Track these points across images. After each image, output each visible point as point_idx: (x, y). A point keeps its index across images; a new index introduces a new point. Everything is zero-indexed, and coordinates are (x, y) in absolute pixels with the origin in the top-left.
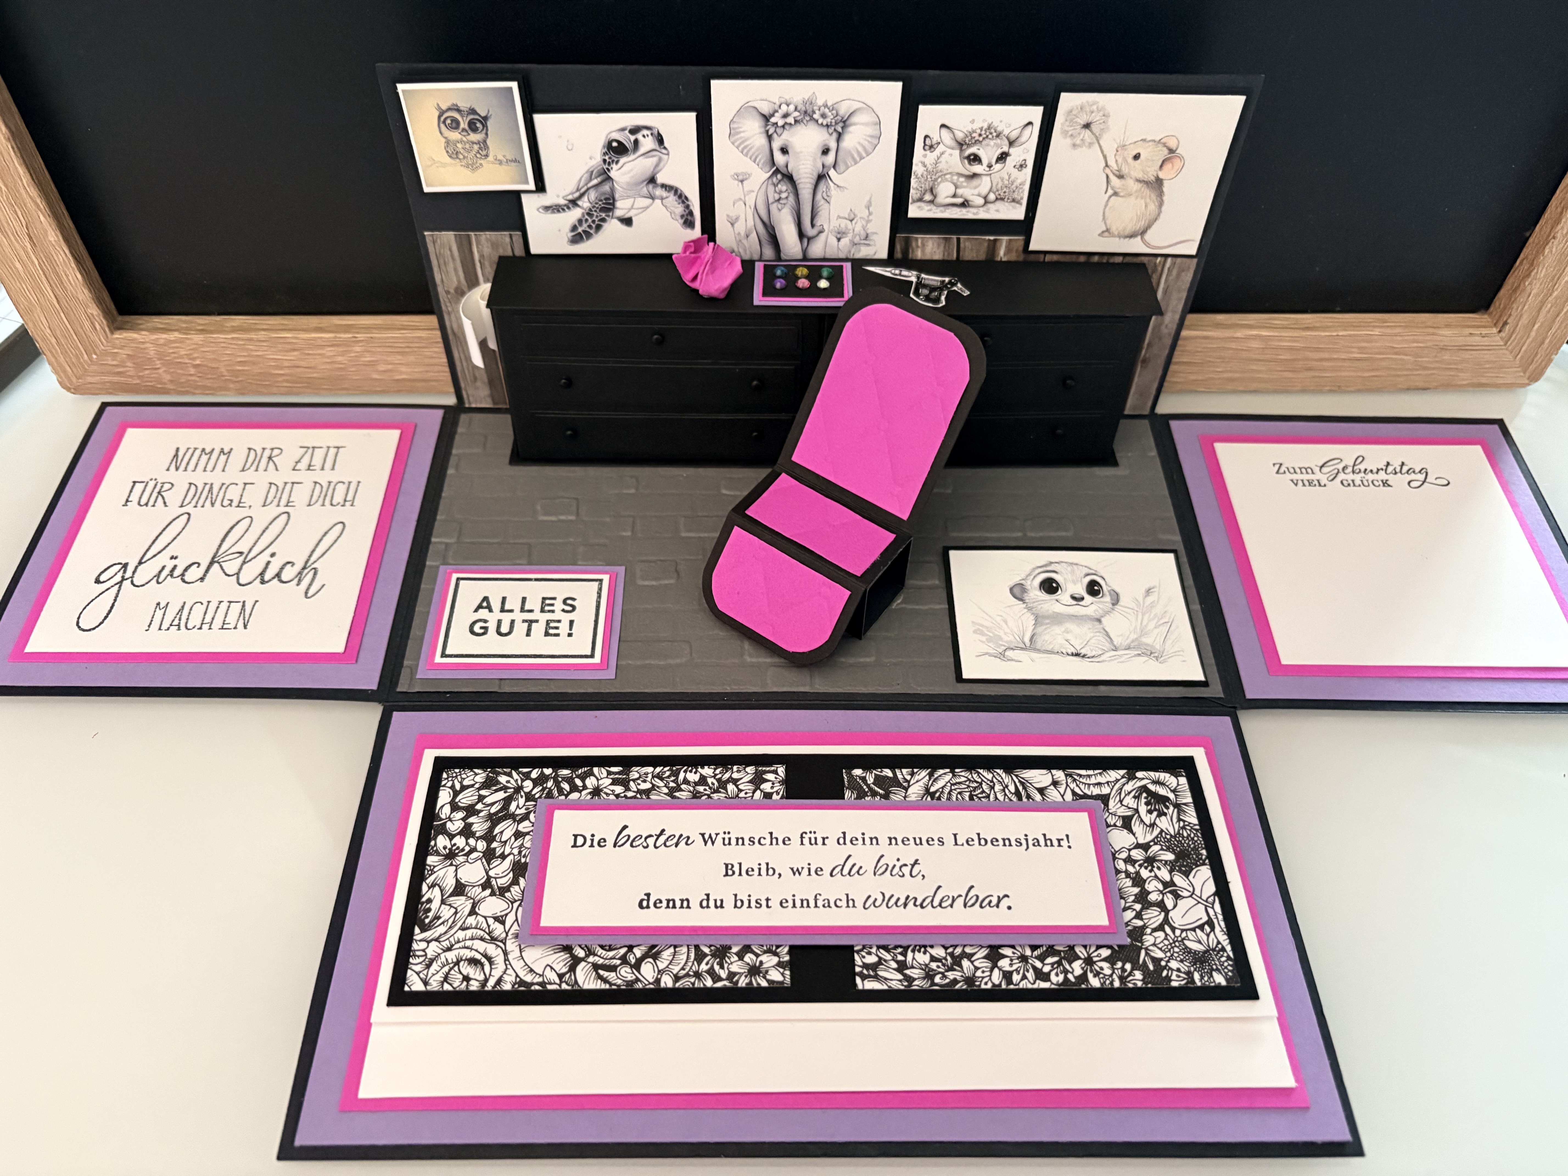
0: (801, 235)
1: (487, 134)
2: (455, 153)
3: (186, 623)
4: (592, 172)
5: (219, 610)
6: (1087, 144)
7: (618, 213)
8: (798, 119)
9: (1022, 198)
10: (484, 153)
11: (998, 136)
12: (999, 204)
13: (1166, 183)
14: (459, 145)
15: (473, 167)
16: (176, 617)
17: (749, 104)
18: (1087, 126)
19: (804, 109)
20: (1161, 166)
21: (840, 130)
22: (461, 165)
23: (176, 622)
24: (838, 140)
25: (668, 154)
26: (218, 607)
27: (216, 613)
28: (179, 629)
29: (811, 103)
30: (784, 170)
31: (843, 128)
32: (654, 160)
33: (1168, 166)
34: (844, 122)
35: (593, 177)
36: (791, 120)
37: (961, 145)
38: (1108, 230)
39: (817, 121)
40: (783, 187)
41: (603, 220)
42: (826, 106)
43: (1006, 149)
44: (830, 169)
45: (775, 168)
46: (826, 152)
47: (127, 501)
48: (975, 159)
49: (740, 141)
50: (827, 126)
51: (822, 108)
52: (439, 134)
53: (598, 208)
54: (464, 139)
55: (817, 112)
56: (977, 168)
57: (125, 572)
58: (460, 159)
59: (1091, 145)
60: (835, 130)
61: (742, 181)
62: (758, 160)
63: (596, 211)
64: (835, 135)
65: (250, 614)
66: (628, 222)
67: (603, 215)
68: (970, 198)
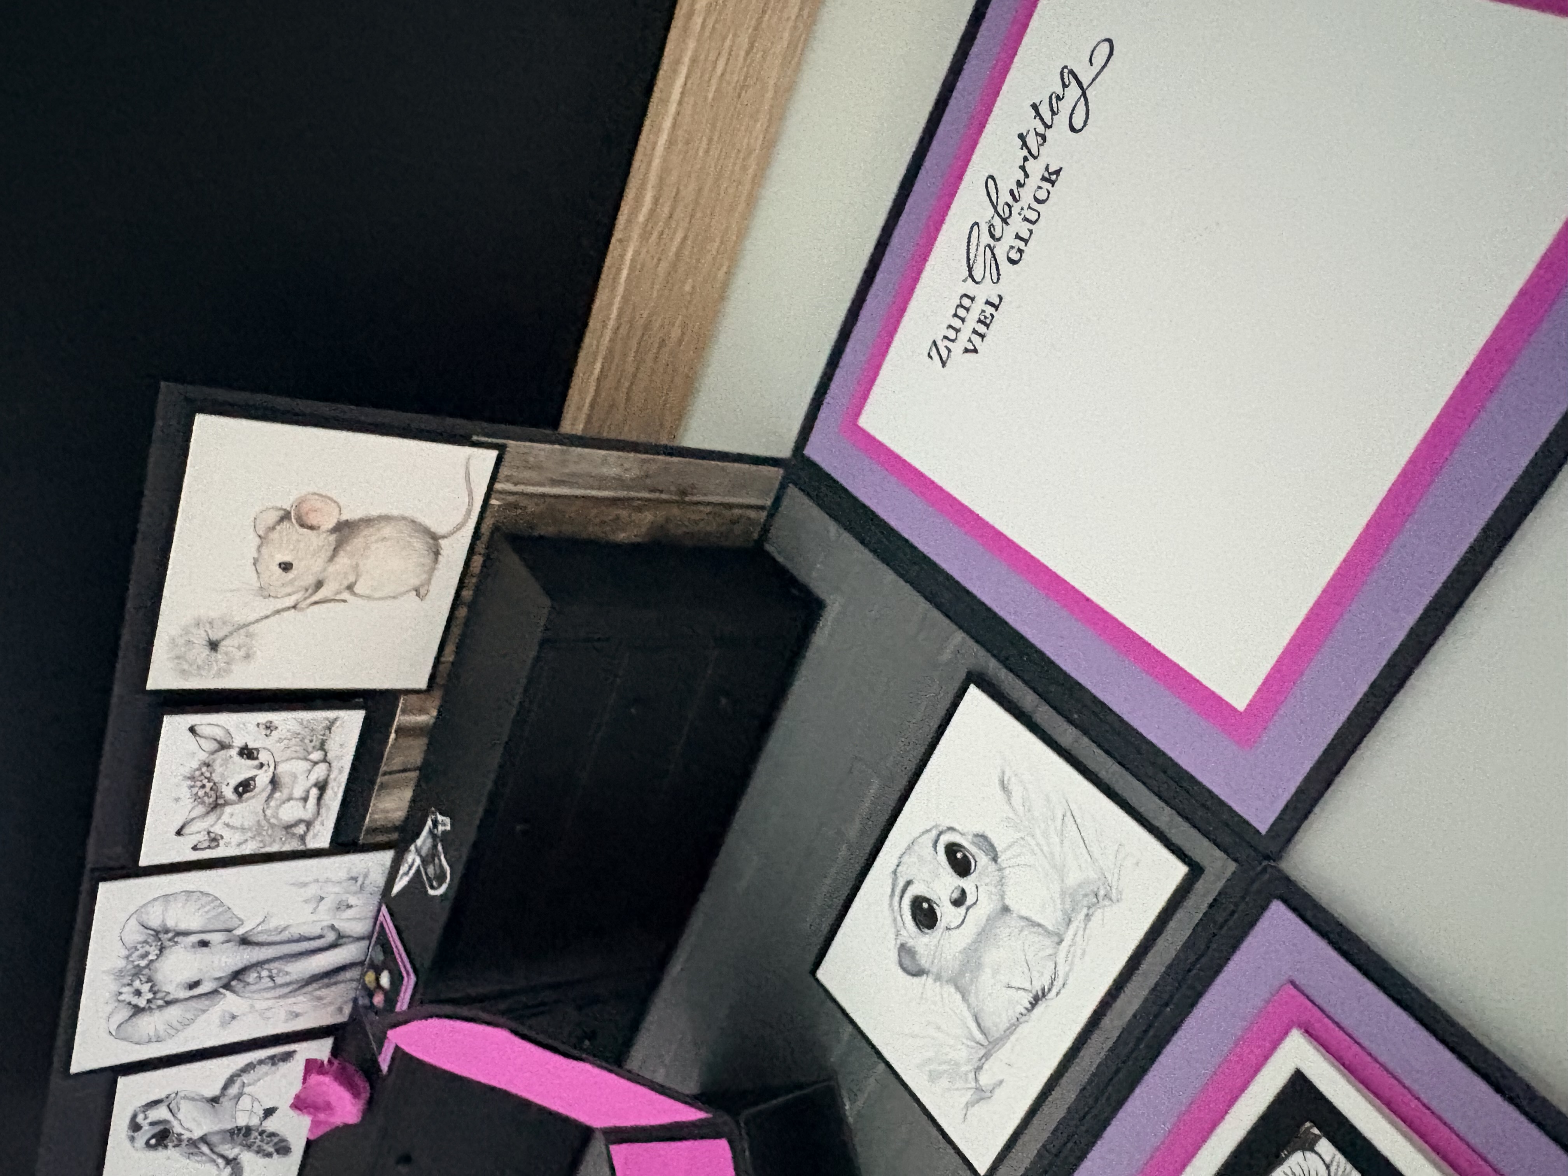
0: (333, 946)
4: (191, 1153)
6: (248, 640)
7: (255, 1122)
8: (144, 980)
9: (327, 719)
11: (208, 765)
12: (331, 746)
13: (346, 516)
17: (113, 1032)
18: (214, 646)
19: (129, 977)
20: (312, 528)
21: (170, 935)
24: (186, 934)
25: (178, 1092)
29: (121, 972)
30: (225, 980)
31: (167, 932)
32: (184, 1104)
33: (312, 520)
34: (157, 932)
35: (197, 1151)
36: (145, 987)
37: (217, 805)
38: (417, 591)
39: (152, 961)
40: (252, 976)
42: (127, 957)
43: (234, 752)
44: (234, 935)
45: (221, 990)
48: (245, 787)
49: (170, 1030)
50: (162, 949)
51: (131, 959)
53: (243, 1140)
55: (136, 963)
56: (263, 779)
59: (248, 635)
60: (169, 940)
61: (234, 1018)
62: (205, 1008)
63: (248, 1141)
64: (178, 939)
66: (269, 1112)
67: (255, 1134)
68: (313, 778)
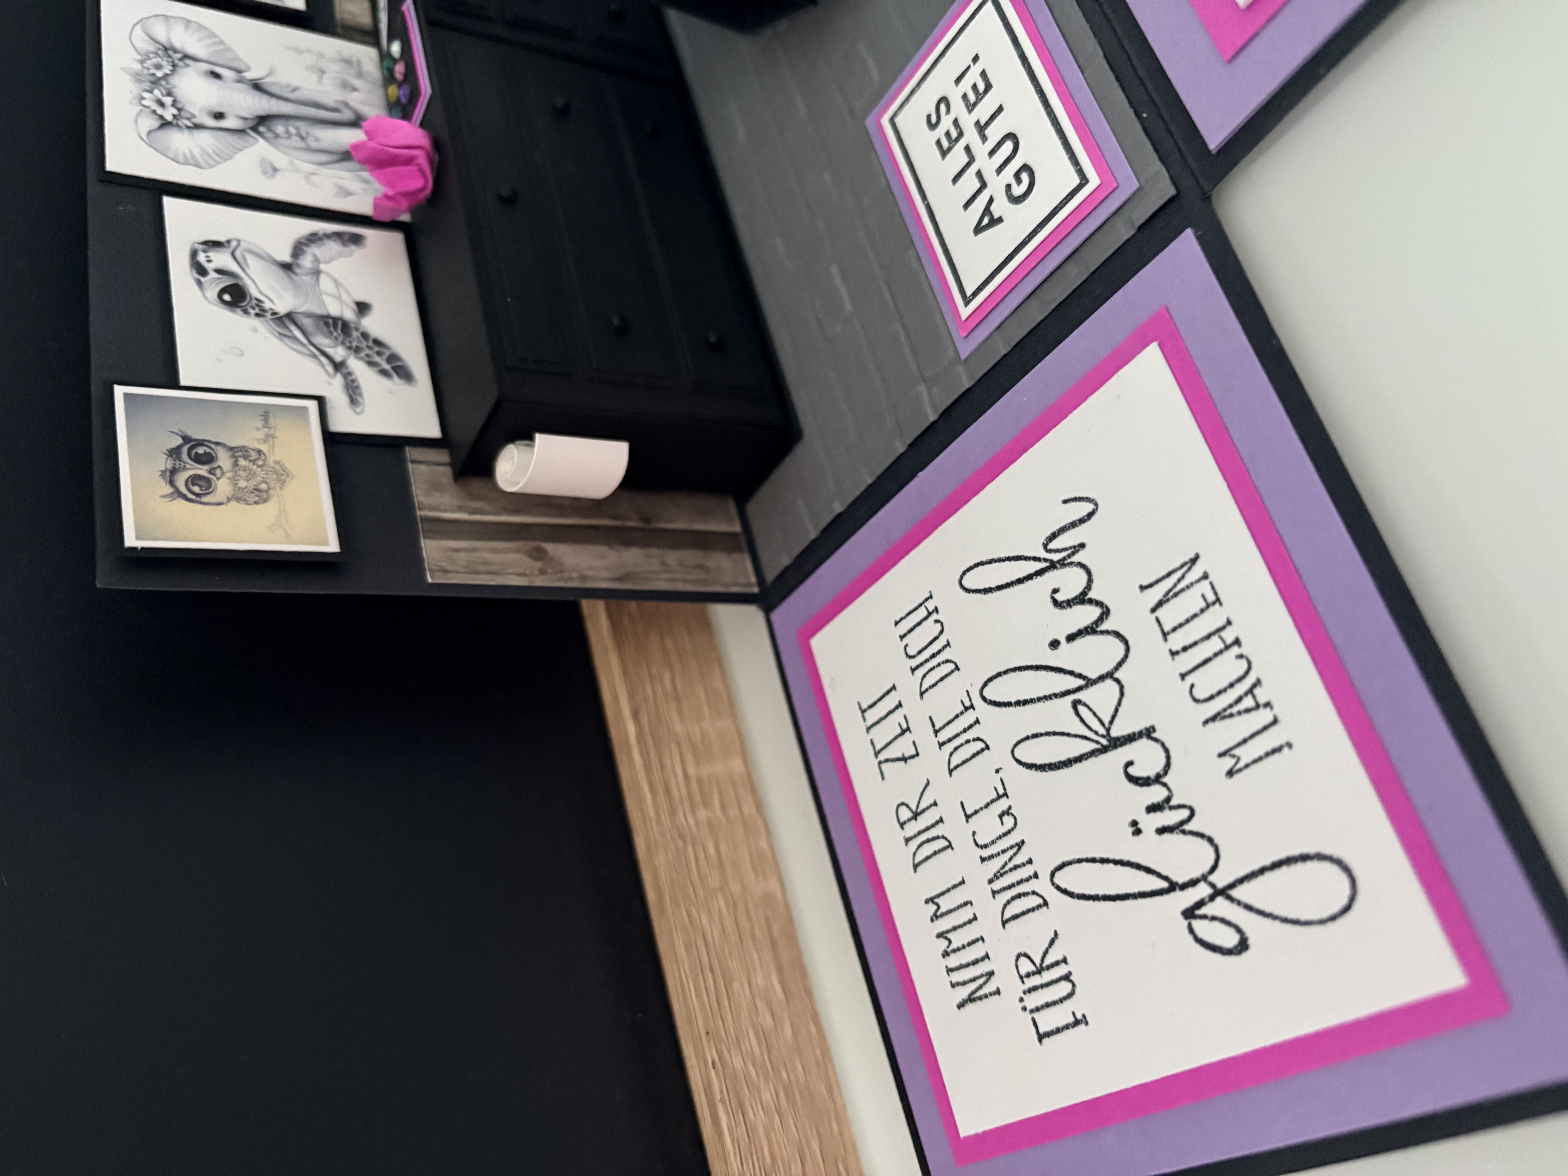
0: (352, 124)
1: (217, 444)
2: (257, 493)
3: (1240, 680)
4: (279, 333)
5: (1187, 643)
7: (349, 315)
8: (164, 92)
10: (254, 455)
14: (242, 484)
15: (282, 475)
16: (1239, 713)
17: (144, 137)
19: (149, 84)
21: (179, 56)
22: (281, 489)
23: (1248, 702)
25: (239, 241)
26: (1185, 649)
27: (1195, 643)
28: (1258, 683)
29: (139, 75)
30: (251, 123)
32: (250, 259)
34: (166, 49)
35: (289, 334)
36: (168, 100)
39: (167, 75)
40: (280, 129)
41: (365, 336)
42: (142, 62)
44: (244, 76)
45: (249, 131)
46: (217, 76)
47: (1077, 1023)
49: (207, 158)
50: (174, 66)
51: (145, 65)
52: (222, 506)
53: (344, 339)
54: (229, 475)
55: (152, 71)
57: (1200, 904)
58: (269, 489)
60: (180, 60)
61: (275, 170)
62: (237, 144)
63: (350, 342)
64: (188, 61)
65: (1169, 574)
66: (363, 308)
67: (355, 334)
